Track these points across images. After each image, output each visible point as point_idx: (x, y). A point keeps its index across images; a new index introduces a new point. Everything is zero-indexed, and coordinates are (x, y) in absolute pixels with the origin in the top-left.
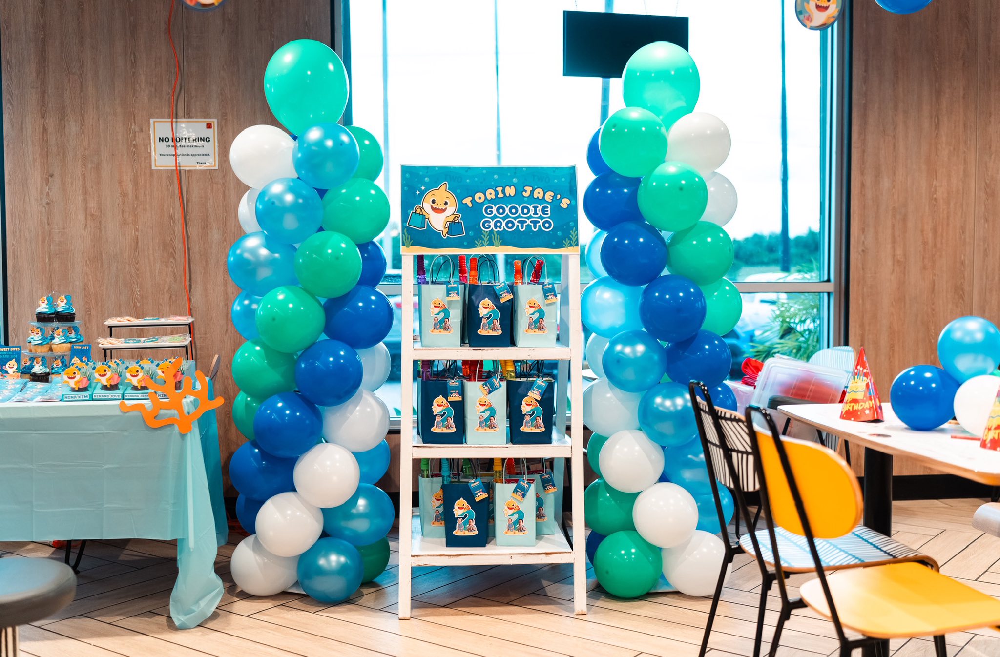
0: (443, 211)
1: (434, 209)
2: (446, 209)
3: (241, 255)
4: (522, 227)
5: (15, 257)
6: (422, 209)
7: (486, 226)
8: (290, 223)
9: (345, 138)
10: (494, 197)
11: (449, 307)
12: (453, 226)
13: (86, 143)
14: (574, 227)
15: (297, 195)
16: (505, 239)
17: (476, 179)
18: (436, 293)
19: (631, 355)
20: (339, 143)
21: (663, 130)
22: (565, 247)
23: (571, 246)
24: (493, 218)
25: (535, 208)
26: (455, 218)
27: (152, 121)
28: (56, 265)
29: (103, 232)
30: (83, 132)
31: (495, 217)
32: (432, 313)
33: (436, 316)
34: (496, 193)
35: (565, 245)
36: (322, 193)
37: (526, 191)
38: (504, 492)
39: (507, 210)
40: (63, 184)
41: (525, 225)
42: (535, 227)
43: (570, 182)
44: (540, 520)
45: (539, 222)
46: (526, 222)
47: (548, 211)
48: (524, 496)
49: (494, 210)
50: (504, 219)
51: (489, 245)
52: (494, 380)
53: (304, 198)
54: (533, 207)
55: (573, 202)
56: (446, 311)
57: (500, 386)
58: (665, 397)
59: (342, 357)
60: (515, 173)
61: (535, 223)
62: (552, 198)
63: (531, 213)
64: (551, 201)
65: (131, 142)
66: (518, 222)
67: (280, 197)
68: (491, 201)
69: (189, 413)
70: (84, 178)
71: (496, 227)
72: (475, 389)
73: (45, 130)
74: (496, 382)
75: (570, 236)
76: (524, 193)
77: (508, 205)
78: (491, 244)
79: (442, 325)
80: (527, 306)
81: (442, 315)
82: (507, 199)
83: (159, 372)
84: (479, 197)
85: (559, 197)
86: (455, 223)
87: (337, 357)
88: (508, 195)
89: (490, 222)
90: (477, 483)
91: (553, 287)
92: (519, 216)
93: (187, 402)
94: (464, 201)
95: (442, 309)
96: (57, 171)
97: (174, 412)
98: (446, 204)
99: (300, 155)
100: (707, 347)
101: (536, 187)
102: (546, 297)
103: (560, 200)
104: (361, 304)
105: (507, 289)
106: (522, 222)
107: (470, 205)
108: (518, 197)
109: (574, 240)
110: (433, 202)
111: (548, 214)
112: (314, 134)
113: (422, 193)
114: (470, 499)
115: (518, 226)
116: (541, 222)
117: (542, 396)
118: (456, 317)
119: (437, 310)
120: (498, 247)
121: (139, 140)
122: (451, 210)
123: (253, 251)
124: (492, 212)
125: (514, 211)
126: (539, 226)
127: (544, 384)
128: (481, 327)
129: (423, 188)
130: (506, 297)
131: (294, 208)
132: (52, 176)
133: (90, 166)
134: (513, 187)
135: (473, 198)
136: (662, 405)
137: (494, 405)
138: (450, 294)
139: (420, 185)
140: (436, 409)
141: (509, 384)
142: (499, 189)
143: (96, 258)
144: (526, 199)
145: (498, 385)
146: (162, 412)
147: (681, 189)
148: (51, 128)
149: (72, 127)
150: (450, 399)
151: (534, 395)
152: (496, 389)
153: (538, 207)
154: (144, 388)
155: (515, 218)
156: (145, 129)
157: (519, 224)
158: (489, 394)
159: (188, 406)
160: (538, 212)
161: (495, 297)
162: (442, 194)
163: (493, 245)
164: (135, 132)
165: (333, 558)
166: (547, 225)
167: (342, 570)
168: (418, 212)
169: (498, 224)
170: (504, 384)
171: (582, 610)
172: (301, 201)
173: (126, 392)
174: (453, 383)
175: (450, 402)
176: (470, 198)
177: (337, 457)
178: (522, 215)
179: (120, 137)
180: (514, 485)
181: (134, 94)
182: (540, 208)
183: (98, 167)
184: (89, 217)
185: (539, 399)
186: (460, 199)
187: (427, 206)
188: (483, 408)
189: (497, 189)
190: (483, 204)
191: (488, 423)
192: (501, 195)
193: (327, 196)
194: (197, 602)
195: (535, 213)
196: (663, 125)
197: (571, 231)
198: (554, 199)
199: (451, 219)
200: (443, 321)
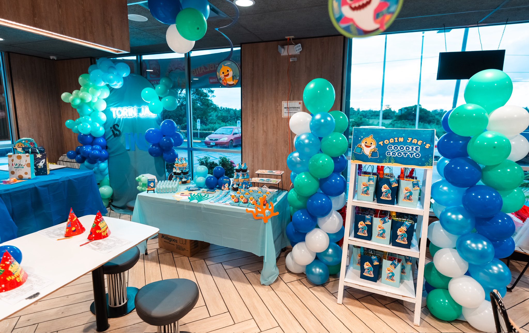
0: (370, 147)
1: (366, 146)
2: (371, 146)
3: (291, 158)
4: (405, 156)
5: (244, 143)
6: (361, 145)
7: (388, 154)
8: (307, 150)
9: (329, 119)
10: (393, 142)
11: (369, 186)
12: (373, 153)
13: (264, 109)
14: (431, 157)
15: (310, 140)
16: (397, 160)
17: (386, 134)
18: (364, 179)
19: (455, 219)
20: (326, 121)
21: (486, 114)
22: (425, 166)
23: (429, 165)
24: (392, 151)
25: (412, 147)
26: (374, 150)
27: (283, 102)
28: (255, 146)
29: (268, 136)
30: (263, 106)
31: (393, 150)
32: (361, 188)
33: (363, 189)
34: (394, 140)
35: (426, 165)
36: (320, 139)
37: (408, 140)
38: (386, 264)
39: (399, 148)
40: (257, 122)
41: (407, 155)
42: (411, 156)
43: (431, 137)
44: (403, 274)
45: (413, 154)
46: (407, 153)
47: (418, 149)
48: (395, 268)
49: (393, 148)
50: (397, 151)
51: (389, 162)
52: (386, 218)
53: (312, 141)
54: (411, 147)
55: (432, 146)
56: (368, 188)
57: (388, 221)
58: (472, 242)
59: (324, 201)
60: (404, 132)
61: (412, 154)
62: (421, 143)
63: (410, 150)
64: (421, 145)
65: (276, 109)
66: (404, 153)
67: (303, 141)
68: (392, 143)
69: (267, 216)
70: (263, 120)
71: (393, 155)
72: (377, 221)
73: (253, 105)
74: (387, 219)
75: (429, 161)
76: (408, 141)
77: (399, 145)
78: (390, 162)
79: (366, 192)
80: (404, 190)
81: (366, 189)
82: (399, 143)
83: (259, 200)
84: (386, 142)
85: (425, 143)
86: (374, 152)
87: (322, 201)
88: (400, 141)
89: (390, 152)
90: (375, 257)
91: (418, 182)
92: (404, 151)
93: (267, 212)
94: (379, 143)
95: (366, 186)
96: (256, 118)
97: (262, 215)
98: (371, 144)
99: (311, 124)
100: (500, 221)
101: (414, 138)
102: (414, 187)
103: (426, 145)
104: (333, 181)
105: (395, 182)
106: (405, 154)
107: (382, 145)
108: (405, 142)
109: (430, 163)
110: (366, 143)
111: (418, 151)
112: (318, 117)
113: (362, 139)
114: (371, 263)
115: (403, 155)
116: (415, 154)
117: (408, 229)
118: (372, 190)
119: (364, 187)
120: (393, 163)
121: (279, 108)
122: (373, 146)
123: (295, 158)
124: (392, 148)
125: (402, 148)
126: (414, 155)
127: (409, 224)
128: (382, 196)
129: (362, 137)
130: (395, 185)
131: (308, 145)
132: (254, 119)
133: (264, 116)
134: (402, 138)
135: (384, 142)
136: (470, 245)
137: (385, 229)
138: (370, 181)
139: (361, 136)
140: (360, 226)
141: (393, 221)
142: (396, 139)
143: (266, 144)
144: (408, 143)
145: (387, 221)
146: (259, 214)
147: (494, 147)
148: (254, 105)
149: (260, 105)
150: (366, 223)
151: (404, 228)
152: (386, 222)
153: (414, 147)
154: (254, 204)
155: (402, 152)
156: (281, 105)
157: (404, 154)
158: (383, 224)
159: (267, 213)
160: (413, 149)
161: (390, 184)
162: (370, 140)
163: (391, 162)
164: (277, 106)
165: (318, 270)
166: (417, 155)
167: (320, 275)
168: (359, 146)
169: (394, 154)
170: (390, 221)
171: (417, 324)
172: (311, 142)
173: (249, 205)
174: (368, 217)
175: (366, 224)
176: (382, 142)
177: (321, 235)
178: (405, 150)
179: (273, 107)
180: (391, 262)
181: (278, 94)
182: (415, 147)
183: (267, 117)
184: (264, 132)
185: (406, 231)
186: (378, 142)
187: (363, 144)
188: (380, 229)
189: (395, 138)
190: (388, 145)
191: (382, 235)
192: (396, 141)
193: (323, 140)
194: (268, 278)
195: (412, 150)
196: (486, 112)
197: (429, 159)
198: (422, 144)
199: (373, 150)
200: (366, 191)
